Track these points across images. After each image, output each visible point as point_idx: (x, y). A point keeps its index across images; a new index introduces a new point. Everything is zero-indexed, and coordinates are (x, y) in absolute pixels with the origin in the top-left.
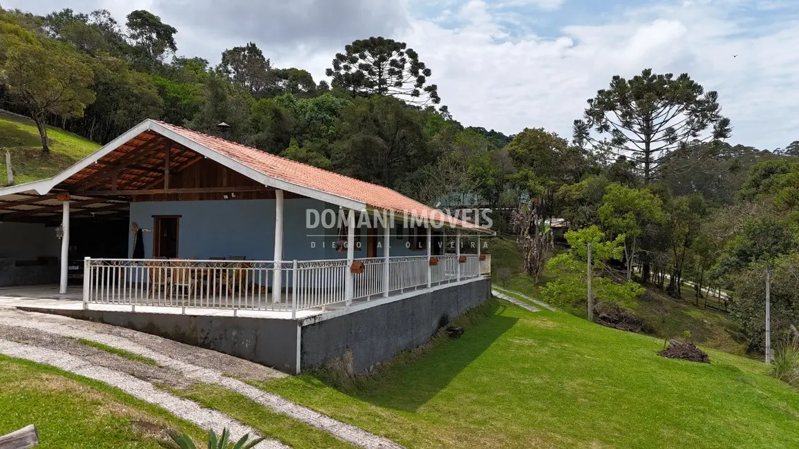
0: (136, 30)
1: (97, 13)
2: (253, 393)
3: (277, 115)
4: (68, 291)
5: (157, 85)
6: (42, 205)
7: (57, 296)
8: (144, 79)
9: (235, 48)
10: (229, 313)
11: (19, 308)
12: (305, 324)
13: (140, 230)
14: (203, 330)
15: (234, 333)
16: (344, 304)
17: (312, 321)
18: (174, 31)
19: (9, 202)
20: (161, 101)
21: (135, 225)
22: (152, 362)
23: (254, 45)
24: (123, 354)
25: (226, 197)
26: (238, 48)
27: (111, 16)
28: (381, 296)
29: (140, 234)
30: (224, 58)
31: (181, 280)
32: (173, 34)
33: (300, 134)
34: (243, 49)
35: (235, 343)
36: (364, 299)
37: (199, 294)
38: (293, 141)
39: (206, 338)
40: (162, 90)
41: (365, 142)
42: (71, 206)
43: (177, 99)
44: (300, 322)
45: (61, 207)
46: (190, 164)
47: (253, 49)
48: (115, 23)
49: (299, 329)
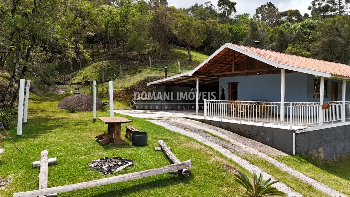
0: (221, 7)
1: (206, 3)
2: (272, 161)
3: (282, 33)
4: (199, 112)
5: (228, 28)
6: (190, 80)
7: (195, 113)
8: (224, 26)
9: (262, 6)
10: (260, 125)
11: (184, 117)
12: (297, 132)
13: (223, 89)
14: (249, 131)
15: (263, 134)
16: (318, 124)
17: (301, 131)
18: (235, 4)
19: (180, 79)
20: (230, 34)
21: (221, 87)
22: (229, 142)
23: (271, 2)
24: (218, 138)
25: (258, 73)
26: (263, 5)
27: (211, 3)
28: (340, 121)
29: (223, 90)
30: (257, 11)
31: (240, 109)
32: (235, 5)
33: (293, 41)
34: (266, 6)
35: (263, 138)
36: (330, 123)
37: (247, 115)
38: (289, 45)
39: (251, 134)
40: (231, 30)
41: (330, 41)
42: (199, 80)
43: (237, 33)
44: (295, 131)
45: (196, 80)
46: (242, 60)
47: (270, 5)
48: (213, 5)
49: (294, 134)
